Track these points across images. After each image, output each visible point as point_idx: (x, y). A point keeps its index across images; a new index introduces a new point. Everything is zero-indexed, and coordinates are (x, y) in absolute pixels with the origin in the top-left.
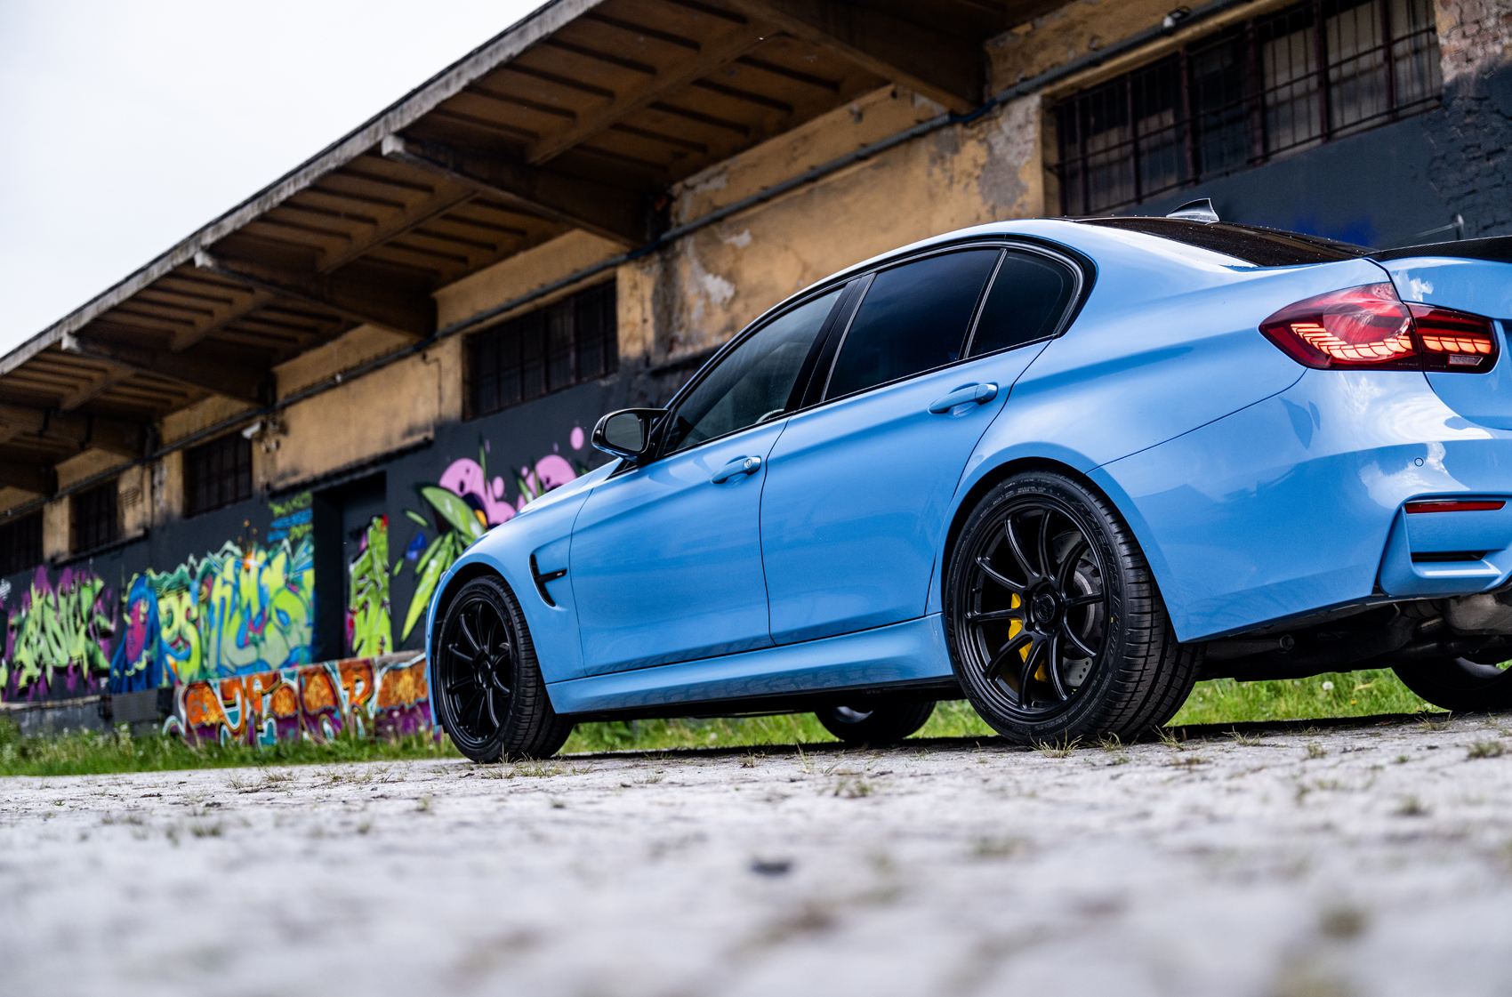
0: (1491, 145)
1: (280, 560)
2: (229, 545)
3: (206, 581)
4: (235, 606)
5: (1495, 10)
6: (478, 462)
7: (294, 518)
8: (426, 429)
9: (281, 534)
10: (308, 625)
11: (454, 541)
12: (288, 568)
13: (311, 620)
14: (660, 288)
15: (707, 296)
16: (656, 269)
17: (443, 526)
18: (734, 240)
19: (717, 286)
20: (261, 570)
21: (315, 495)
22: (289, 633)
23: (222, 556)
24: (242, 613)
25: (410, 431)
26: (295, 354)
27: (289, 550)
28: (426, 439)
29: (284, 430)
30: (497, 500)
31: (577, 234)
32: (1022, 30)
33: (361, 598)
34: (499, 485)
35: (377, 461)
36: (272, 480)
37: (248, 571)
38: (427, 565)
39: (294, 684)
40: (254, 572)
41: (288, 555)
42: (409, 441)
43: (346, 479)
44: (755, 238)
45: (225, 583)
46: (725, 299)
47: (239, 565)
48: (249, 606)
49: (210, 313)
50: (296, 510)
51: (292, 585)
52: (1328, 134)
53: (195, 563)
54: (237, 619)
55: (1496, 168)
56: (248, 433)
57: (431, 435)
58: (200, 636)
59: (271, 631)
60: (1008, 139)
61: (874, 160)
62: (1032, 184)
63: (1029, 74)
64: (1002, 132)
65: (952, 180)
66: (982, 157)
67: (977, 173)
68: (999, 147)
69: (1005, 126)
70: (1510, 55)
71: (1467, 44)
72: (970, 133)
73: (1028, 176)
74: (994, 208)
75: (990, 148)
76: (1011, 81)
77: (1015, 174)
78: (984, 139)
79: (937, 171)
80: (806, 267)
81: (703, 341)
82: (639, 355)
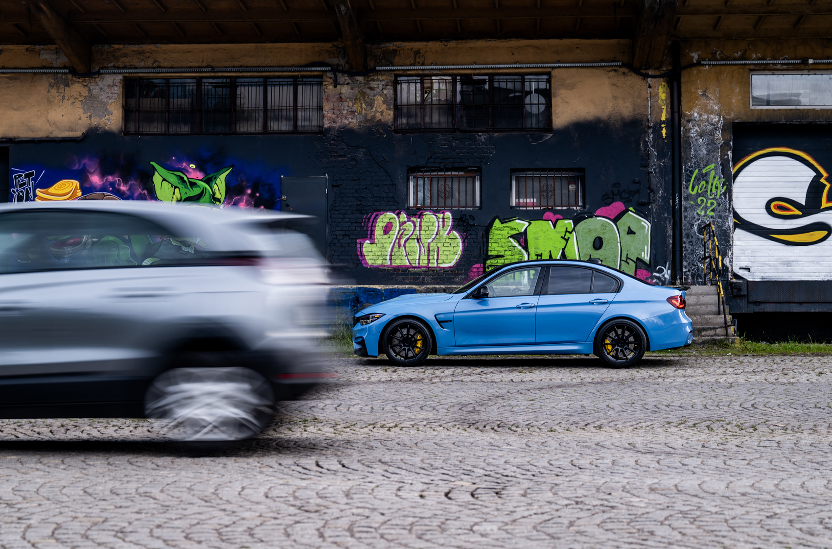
0: (341, 153)
52: (266, 129)
55: (342, 161)
60: (101, 89)
61: (9, 75)
62: (115, 112)
63: (116, 65)
64: (98, 85)
65: (64, 98)
66: (85, 92)
67: (80, 99)
68: (96, 91)
69: (100, 83)
70: (351, 125)
71: (334, 116)
72: (78, 80)
73: (113, 108)
74: (90, 117)
75: (90, 90)
76: (105, 65)
77: (105, 105)
78: (86, 86)
79: (54, 91)
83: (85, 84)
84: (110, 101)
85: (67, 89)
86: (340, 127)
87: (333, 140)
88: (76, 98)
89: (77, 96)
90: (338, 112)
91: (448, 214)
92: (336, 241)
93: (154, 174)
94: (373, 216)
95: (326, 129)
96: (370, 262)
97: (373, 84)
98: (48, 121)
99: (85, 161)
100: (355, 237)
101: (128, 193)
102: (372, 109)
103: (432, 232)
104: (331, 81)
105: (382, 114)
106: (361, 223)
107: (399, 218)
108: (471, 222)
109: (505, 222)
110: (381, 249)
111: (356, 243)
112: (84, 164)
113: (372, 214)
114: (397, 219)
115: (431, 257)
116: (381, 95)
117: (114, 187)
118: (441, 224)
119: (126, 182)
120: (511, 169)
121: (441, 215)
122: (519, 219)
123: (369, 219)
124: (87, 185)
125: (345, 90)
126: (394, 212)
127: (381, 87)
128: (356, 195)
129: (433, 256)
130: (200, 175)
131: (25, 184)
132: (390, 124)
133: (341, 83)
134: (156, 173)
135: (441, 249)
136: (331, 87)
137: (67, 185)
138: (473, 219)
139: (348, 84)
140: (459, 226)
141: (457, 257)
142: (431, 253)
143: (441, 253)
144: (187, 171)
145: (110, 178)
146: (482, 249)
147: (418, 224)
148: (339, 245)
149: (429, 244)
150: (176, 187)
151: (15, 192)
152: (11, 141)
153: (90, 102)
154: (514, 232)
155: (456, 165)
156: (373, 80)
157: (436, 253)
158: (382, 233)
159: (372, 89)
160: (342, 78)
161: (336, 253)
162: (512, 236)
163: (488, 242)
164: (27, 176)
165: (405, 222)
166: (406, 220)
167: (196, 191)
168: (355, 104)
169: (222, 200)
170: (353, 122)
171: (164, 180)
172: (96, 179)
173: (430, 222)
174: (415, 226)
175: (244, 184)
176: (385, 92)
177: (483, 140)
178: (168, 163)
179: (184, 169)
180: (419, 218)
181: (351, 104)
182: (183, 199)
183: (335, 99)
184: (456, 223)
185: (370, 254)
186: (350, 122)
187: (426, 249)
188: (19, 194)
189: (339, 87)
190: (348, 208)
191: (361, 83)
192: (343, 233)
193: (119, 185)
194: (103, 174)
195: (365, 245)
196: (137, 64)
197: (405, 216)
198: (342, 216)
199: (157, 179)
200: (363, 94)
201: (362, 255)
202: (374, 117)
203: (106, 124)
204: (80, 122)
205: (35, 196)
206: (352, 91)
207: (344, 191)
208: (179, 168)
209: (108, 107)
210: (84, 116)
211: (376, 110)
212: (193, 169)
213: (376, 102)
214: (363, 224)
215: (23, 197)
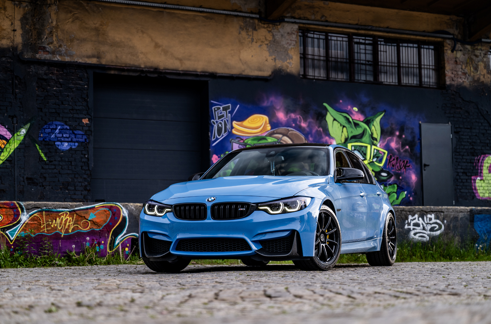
14: (29, 16)
52: (400, 82)
60: (282, 35)
61: (205, 15)
62: (294, 57)
63: (293, 15)
64: (279, 32)
65: (252, 40)
66: (270, 37)
67: (266, 42)
68: (278, 37)
69: (281, 30)
70: (465, 84)
71: (453, 76)
72: (263, 25)
73: (293, 53)
74: (275, 59)
75: (273, 36)
77: (286, 50)
78: (270, 31)
79: (244, 33)
80: (157, 46)
81: (71, 56)
82: (5, 46)
83: (269, 29)
84: (290, 47)
85: (255, 32)
86: (457, 86)
87: (453, 95)
88: (262, 42)
89: (264, 40)
90: (455, 73)
92: (458, 177)
93: (326, 114)
94: (482, 158)
95: (448, 86)
96: (481, 195)
97: (477, 52)
98: (240, 60)
99: (272, 99)
100: (470, 174)
101: (307, 129)
102: (477, 72)
104: (450, 47)
105: (484, 77)
106: (473, 163)
110: (487, 185)
111: (471, 179)
112: (272, 102)
113: (481, 156)
116: (482, 62)
117: (296, 124)
119: (305, 120)
123: (479, 160)
124: (274, 120)
125: (459, 55)
127: (482, 55)
128: (470, 141)
130: (361, 117)
131: (223, 116)
133: (456, 49)
134: (328, 114)
136: (449, 52)
137: (259, 119)
139: (461, 50)
144: (352, 113)
145: (293, 115)
148: (460, 181)
150: (344, 127)
151: (214, 124)
152: (213, 76)
153: (274, 46)
156: (477, 49)
158: (487, 171)
160: (459, 46)
161: (459, 187)
164: (225, 109)
167: (359, 131)
168: (466, 67)
169: (378, 140)
170: (466, 82)
171: (335, 120)
172: (281, 116)
175: (393, 126)
176: (485, 59)
178: (337, 105)
179: (349, 111)
181: (464, 67)
182: (350, 137)
183: (453, 62)
185: (481, 188)
186: (463, 82)
188: (218, 125)
189: (455, 52)
190: (464, 151)
191: (469, 51)
192: (462, 171)
193: (300, 122)
194: (288, 111)
195: (477, 181)
196: (309, 17)
198: (461, 157)
199: (329, 119)
200: (471, 60)
201: (476, 189)
202: (479, 79)
203: (287, 67)
204: (266, 63)
205: (232, 127)
206: (463, 56)
207: (462, 137)
208: (346, 110)
209: (289, 52)
210: (270, 59)
211: (480, 73)
212: (356, 112)
213: (480, 67)
214: (475, 164)
215: (222, 128)
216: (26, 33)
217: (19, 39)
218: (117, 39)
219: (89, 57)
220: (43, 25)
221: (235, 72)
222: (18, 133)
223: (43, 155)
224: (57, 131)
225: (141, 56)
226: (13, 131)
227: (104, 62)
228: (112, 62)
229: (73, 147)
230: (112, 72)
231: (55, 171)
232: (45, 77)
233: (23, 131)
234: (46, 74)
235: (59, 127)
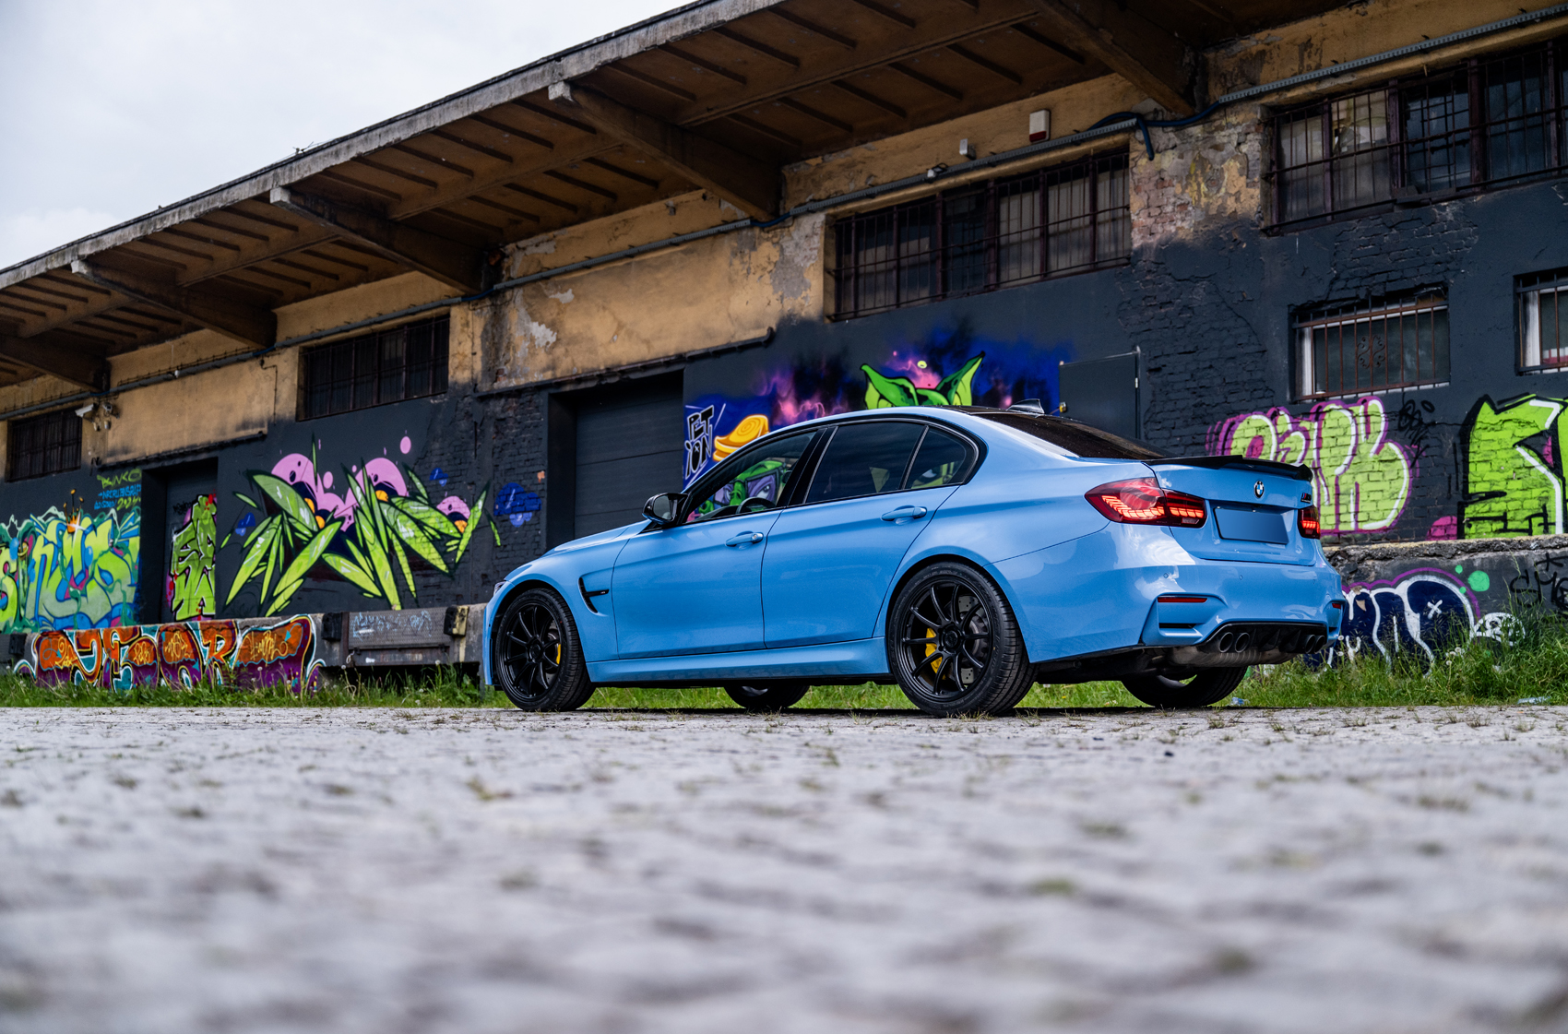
0: (1164, 298)
1: (106, 527)
2: (53, 510)
3: (27, 539)
4: (56, 564)
5: (1172, 200)
6: (310, 458)
7: (122, 490)
8: (262, 425)
9: (109, 504)
10: (131, 585)
11: (282, 522)
12: (113, 534)
13: (136, 581)
14: (489, 328)
15: (532, 339)
16: (487, 311)
17: (273, 509)
18: (559, 296)
19: (541, 332)
20: (85, 534)
21: (145, 472)
22: (111, 591)
23: (45, 519)
24: (63, 570)
25: (245, 425)
26: (134, 347)
27: (115, 518)
28: (260, 432)
29: (116, 412)
30: (326, 491)
31: (415, 275)
32: (813, 162)
33: (183, 565)
34: (329, 478)
35: (209, 448)
36: (101, 456)
37: (72, 533)
38: (255, 540)
39: (155, 639)
40: (78, 535)
41: (114, 522)
42: (242, 434)
43: (178, 461)
44: (577, 297)
45: (47, 542)
46: (548, 343)
47: (62, 528)
48: (71, 564)
49: (64, 308)
50: (125, 484)
51: (118, 549)
52: (1046, 272)
53: (16, 523)
54: (58, 575)
55: (1166, 315)
56: (80, 413)
57: (265, 430)
58: (18, 588)
59: (93, 588)
60: (797, 245)
62: (814, 283)
63: (817, 197)
64: (792, 239)
65: (749, 271)
66: (775, 255)
67: (769, 269)
68: (789, 250)
69: (795, 234)
70: (1181, 235)
71: (1150, 222)
72: (765, 235)
73: (811, 276)
74: (782, 298)
75: (782, 250)
76: (802, 201)
77: (800, 271)
78: (778, 243)
79: (737, 263)
80: (620, 326)
81: (525, 375)
82: (467, 381)
83: (775, 240)
84: (809, 264)
85: (753, 254)
86: (1160, 243)
87: (1149, 271)
88: (764, 269)
89: (766, 265)
90: (1158, 211)
91: (1376, 405)
93: (867, 388)
94: (1226, 427)
95: (1136, 252)
97: (1220, 137)
98: (729, 315)
99: (776, 378)
102: (1218, 191)
103: (1343, 451)
104: (1143, 147)
105: (1237, 200)
106: (1203, 444)
107: (1275, 424)
108: (1427, 418)
109: (1505, 409)
112: (775, 385)
113: (1224, 421)
114: (1272, 428)
115: (1342, 509)
116: (1235, 158)
118: (1362, 428)
119: (829, 409)
120: (1517, 278)
121: (1360, 409)
122: (1537, 398)
123: (1218, 434)
124: (777, 422)
125: (1169, 162)
126: (1265, 413)
127: (1235, 139)
128: (1193, 384)
129: (1347, 504)
130: (933, 380)
131: (701, 430)
132: (1255, 218)
133: (1162, 147)
134: (870, 386)
135: (1364, 488)
136: (1144, 161)
137: (753, 425)
138: (1430, 408)
139: (1174, 147)
140: (1400, 429)
141: (1399, 504)
142: (1343, 499)
143: (1363, 496)
144: (915, 376)
145: (809, 405)
146: (1453, 481)
147: (1314, 435)
149: (1337, 478)
151: (690, 447)
152: (680, 358)
153: (783, 270)
154: (1528, 432)
155: (1391, 287)
156: (1221, 128)
157: (1352, 498)
159: (1217, 148)
160: (1163, 137)
162: (1521, 443)
163: (1466, 462)
164: (704, 417)
165: (1288, 433)
166: (1290, 427)
168: (1186, 187)
170: (1183, 228)
171: (882, 397)
172: (790, 410)
173: (1339, 427)
174: (1308, 440)
175: (1000, 387)
176: (1244, 148)
177: (1450, 217)
178: (888, 364)
179: (910, 372)
180: (1317, 419)
181: (1178, 189)
183: (1151, 185)
184: (1395, 424)
186: (1178, 229)
187: (1332, 491)
188: (694, 449)
189: (1157, 157)
191: (1197, 139)
193: (820, 416)
194: (799, 400)
196: (845, 189)
197: (1287, 418)
198: (1166, 434)
199: (872, 397)
200: (1202, 162)
202: (1222, 208)
203: (802, 306)
204: (769, 310)
205: (714, 449)
206: (1180, 161)
207: (1170, 378)
208: (904, 371)
209: (805, 275)
210: (774, 299)
211: (1227, 193)
212: (924, 370)
213: (1226, 175)
214: (1207, 446)
215: (698, 454)
216: (486, 352)
217: (478, 366)
218: (575, 332)
219: (544, 370)
220: (501, 337)
221: (719, 342)
222: (476, 509)
223: (498, 537)
224: (511, 498)
225: (601, 350)
226: (471, 505)
227: (559, 374)
228: (568, 371)
229: (528, 520)
230: (568, 388)
231: (508, 560)
232: (502, 416)
233: (480, 503)
234: (503, 411)
235: (514, 491)
